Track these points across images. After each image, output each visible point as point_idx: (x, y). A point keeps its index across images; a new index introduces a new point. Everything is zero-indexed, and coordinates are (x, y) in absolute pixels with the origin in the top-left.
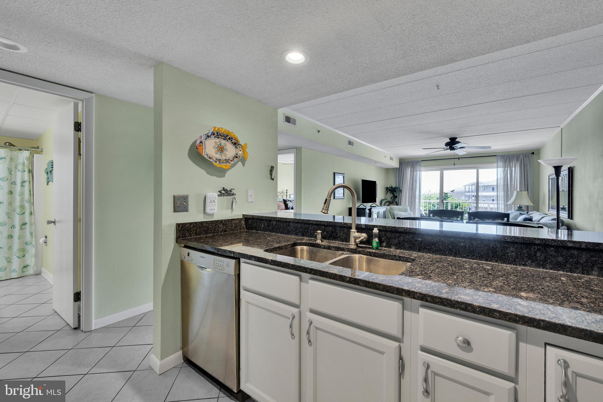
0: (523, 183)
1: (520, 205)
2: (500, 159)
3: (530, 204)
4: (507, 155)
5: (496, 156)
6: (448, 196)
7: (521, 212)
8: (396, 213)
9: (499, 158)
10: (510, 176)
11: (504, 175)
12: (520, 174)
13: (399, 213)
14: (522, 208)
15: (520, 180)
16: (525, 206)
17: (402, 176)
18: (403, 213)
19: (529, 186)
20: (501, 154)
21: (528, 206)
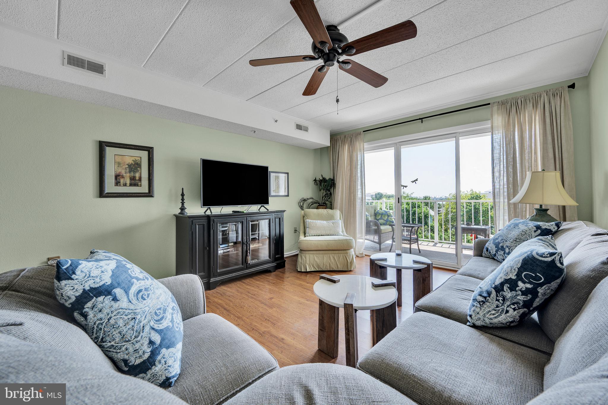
0: (551, 155)
1: (541, 206)
2: (498, 109)
3: (569, 202)
4: (513, 98)
5: (489, 104)
6: (481, 197)
7: (539, 223)
8: (308, 223)
9: (495, 108)
10: (519, 144)
11: (506, 142)
12: (543, 137)
13: (313, 222)
14: (549, 212)
15: (543, 148)
16: (556, 206)
17: (337, 156)
18: (322, 222)
19: (565, 162)
20: (500, 100)
21: (564, 207)
